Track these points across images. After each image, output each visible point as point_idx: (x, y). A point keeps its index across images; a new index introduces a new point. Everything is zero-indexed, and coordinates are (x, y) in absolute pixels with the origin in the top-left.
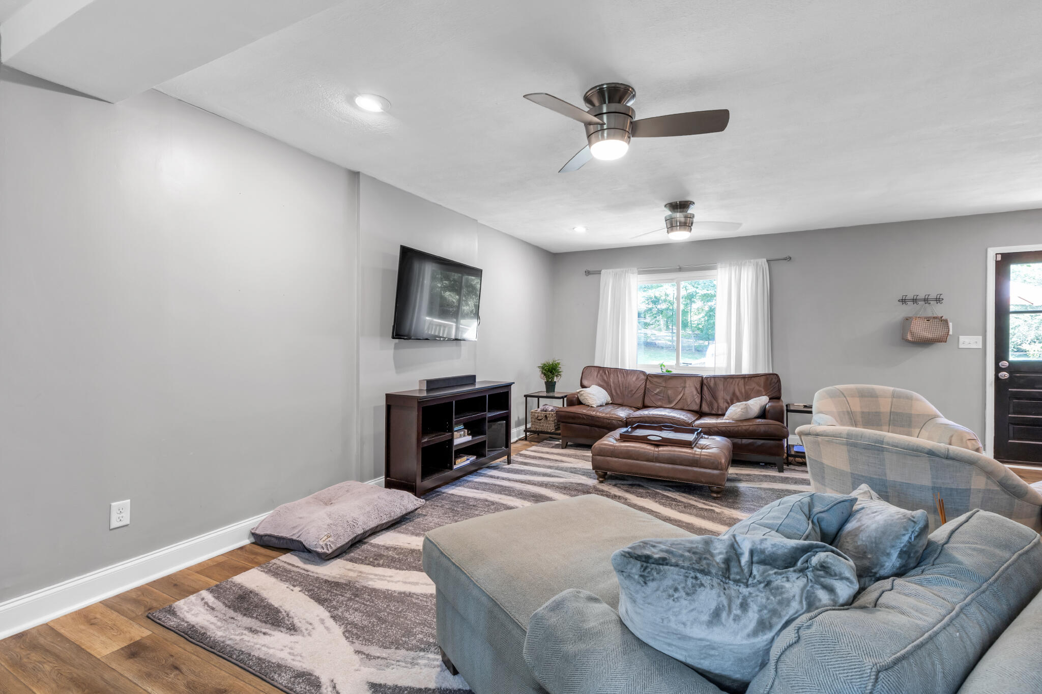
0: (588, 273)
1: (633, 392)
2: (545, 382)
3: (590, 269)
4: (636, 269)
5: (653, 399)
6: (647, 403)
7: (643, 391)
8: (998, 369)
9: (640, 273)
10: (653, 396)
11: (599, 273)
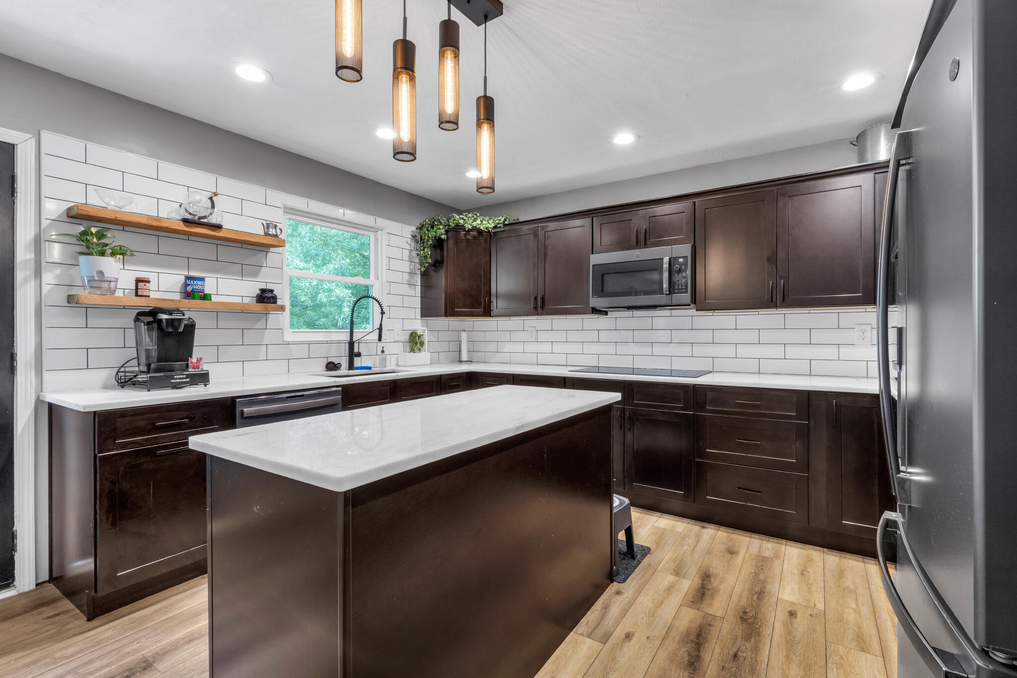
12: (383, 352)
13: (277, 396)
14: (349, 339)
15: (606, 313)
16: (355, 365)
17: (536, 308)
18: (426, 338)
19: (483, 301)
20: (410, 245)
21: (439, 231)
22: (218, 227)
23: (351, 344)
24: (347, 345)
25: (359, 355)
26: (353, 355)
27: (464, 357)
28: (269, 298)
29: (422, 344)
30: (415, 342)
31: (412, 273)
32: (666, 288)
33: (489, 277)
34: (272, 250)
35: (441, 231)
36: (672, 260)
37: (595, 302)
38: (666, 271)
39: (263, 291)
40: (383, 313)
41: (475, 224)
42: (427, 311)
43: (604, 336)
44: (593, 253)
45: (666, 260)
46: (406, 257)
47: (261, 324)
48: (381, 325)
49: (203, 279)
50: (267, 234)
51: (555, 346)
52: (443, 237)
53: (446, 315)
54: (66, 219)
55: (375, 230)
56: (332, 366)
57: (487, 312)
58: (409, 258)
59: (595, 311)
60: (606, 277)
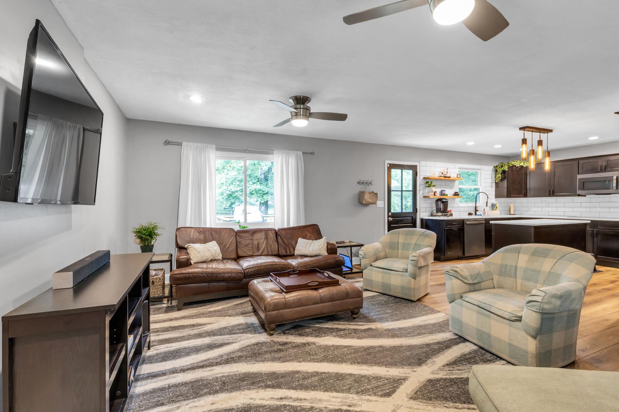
0: (167, 143)
1: (227, 246)
2: (141, 247)
3: (170, 140)
4: (215, 145)
5: (244, 250)
6: (241, 254)
7: (235, 245)
8: (389, 216)
9: (218, 149)
10: (244, 247)
11: (180, 144)
12: (484, 210)
13: (469, 220)
14: (475, 206)
15: (585, 196)
16: (477, 214)
17: (549, 194)
18: (498, 205)
19: (523, 192)
20: (491, 173)
21: (505, 168)
22: (450, 177)
23: (476, 207)
24: (474, 207)
25: (478, 211)
26: (476, 210)
27: (512, 212)
28: (457, 194)
29: (496, 208)
30: (493, 206)
31: (492, 183)
32: (615, 187)
33: (526, 183)
34: (456, 181)
35: (506, 168)
36: (618, 177)
37: (579, 192)
38: (615, 180)
39: (456, 193)
40: (488, 197)
41: (521, 164)
42: (497, 196)
43: (584, 205)
44: (578, 174)
45: (615, 178)
46: (490, 178)
47: (454, 202)
48: (487, 201)
49: (445, 191)
50: (457, 177)
51: (558, 209)
52: (506, 170)
53: (507, 197)
54: (423, 179)
55: (480, 170)
56: (470, 214)
57: (525, 196)
58: (491, 177)
59: (579, 195)
60: (585, 183)
